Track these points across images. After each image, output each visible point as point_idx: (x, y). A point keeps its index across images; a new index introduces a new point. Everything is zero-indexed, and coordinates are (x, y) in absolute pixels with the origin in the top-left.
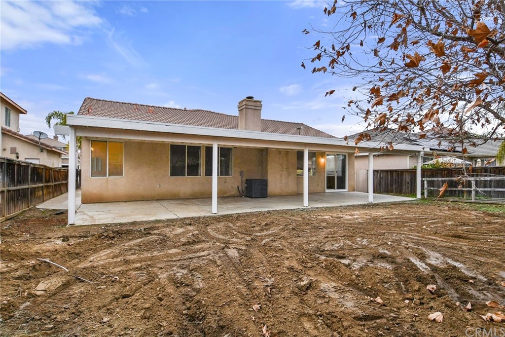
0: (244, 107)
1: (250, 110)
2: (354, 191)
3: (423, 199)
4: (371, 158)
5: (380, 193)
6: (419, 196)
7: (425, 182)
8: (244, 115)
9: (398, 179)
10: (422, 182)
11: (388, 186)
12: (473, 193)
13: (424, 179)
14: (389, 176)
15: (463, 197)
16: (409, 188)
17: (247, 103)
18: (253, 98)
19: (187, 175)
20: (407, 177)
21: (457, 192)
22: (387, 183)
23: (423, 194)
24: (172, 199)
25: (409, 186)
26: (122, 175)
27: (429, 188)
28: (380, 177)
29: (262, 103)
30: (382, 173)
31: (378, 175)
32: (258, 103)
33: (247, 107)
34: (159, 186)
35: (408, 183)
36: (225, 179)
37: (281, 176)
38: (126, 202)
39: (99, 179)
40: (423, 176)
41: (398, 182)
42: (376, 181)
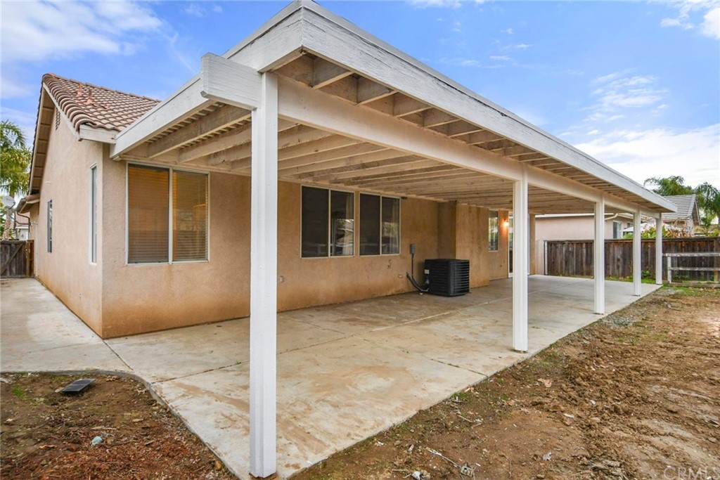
3: (665, 284)
6: (659, 280)
7: (669, 260)
10: (664, 259)
11: (582, 265)
13: (667, 255)
14: (585, 251)
16: (621, 269)
22: (580, 260)
25: (621, 264)
26: (204, 256)
27: (675, 269)
28: (567, 251)
30: (570, 245)
31: (564, 248)
35: (619, 260)
36: (390, 261)
39: (150, 268)
40: (664, 252)
42: (560, 258)
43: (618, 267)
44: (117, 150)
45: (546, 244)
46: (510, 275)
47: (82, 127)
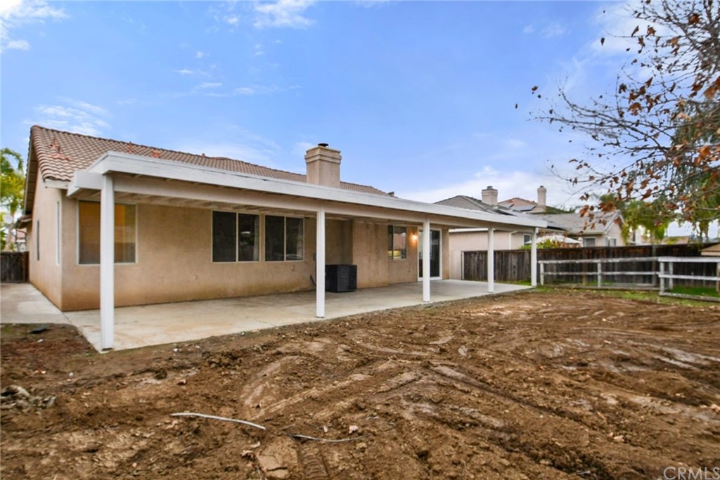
0: (318, 158)
1: (326, 164)
2: (448, 279)
3: (539, 286)
4: (492, 233)
5: (479, 280)
6: (534, 283)
7: (542, 266)
8: (318, 171)
9: (502, 262)
10: (538, 265)
12: (599, 278)
13: (540, 262)
15: (581, 282)
16: (516, 274)
17: (323, 153)
18: (327, 145)
19: (239, 260)
20: (513, 260)
21: (574, 278)
23: (538, 280)
24: (216, 299)
25: (516, 271)
26: (133, 260)
27: (546, 273)
28: (478, 259)
29: (341, 154)
30: (481, 255)
31: (476, 258)
32: (337, 154)
33: (323, 158)
34: (195, 277)
35: (515, 267)
36: (294, 266)
37: (370, 260)
38: (142, 305)
39: (94, 267)
40: (538, 259)
41: (502, 266)
42: (473, 265)
43: (514, 273)
44: (69, 193)
45: (463, 254)
46: (419, 279)
47: (47, 180)
